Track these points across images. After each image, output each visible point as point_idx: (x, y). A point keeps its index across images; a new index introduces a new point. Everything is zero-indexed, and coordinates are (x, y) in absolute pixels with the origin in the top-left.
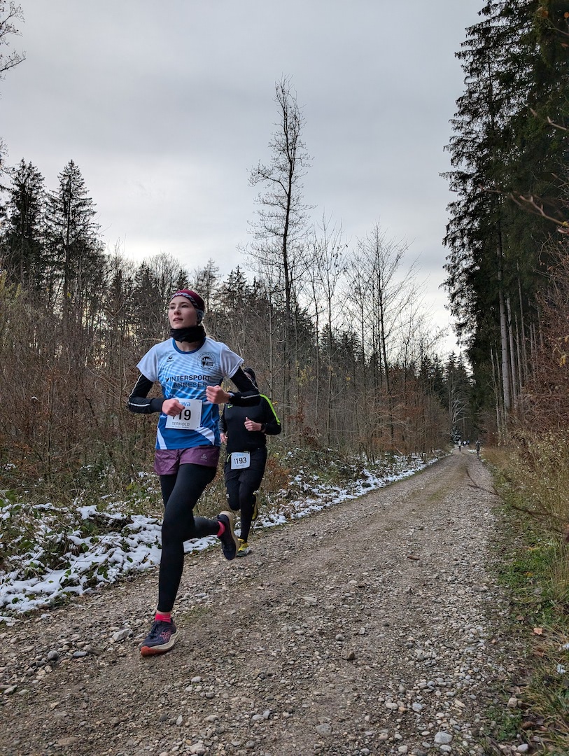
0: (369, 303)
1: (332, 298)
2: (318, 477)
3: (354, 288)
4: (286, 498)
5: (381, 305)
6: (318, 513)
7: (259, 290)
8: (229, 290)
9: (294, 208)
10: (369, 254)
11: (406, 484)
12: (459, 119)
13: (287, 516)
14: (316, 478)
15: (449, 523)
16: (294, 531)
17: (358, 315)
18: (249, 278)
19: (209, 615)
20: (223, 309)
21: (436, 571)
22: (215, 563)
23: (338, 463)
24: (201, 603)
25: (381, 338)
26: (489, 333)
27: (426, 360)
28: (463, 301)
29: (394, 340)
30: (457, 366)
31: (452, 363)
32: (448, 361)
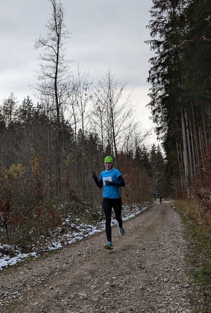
0: (105, 116)
1: (84, 114)
2: (79, 219)
3: (96, 108)
4: (61, 232)
5: (112, 117)
6: (81, 241)
7: (40, 110)
8: (22, 110)
9: (60, 62)
10: (105, 88)
11: (131, 222)
12: (155, 10)
13: (62, 243)
14: (78, 220)
15: (160, 246)
16: (67, 252)
17: (99, 123)
18: (35, 103)
19: (22, 306)
20: (19, 121)
22: (22, 273)
23: (90, 211)
24: (16, 298)
25: (113, 136)
26: (176, 133)
27: (138, 149)
28: (160, 115)
29: (120, 137)
30: (156, 152)
31: (154, 151)
32: (151, 149)
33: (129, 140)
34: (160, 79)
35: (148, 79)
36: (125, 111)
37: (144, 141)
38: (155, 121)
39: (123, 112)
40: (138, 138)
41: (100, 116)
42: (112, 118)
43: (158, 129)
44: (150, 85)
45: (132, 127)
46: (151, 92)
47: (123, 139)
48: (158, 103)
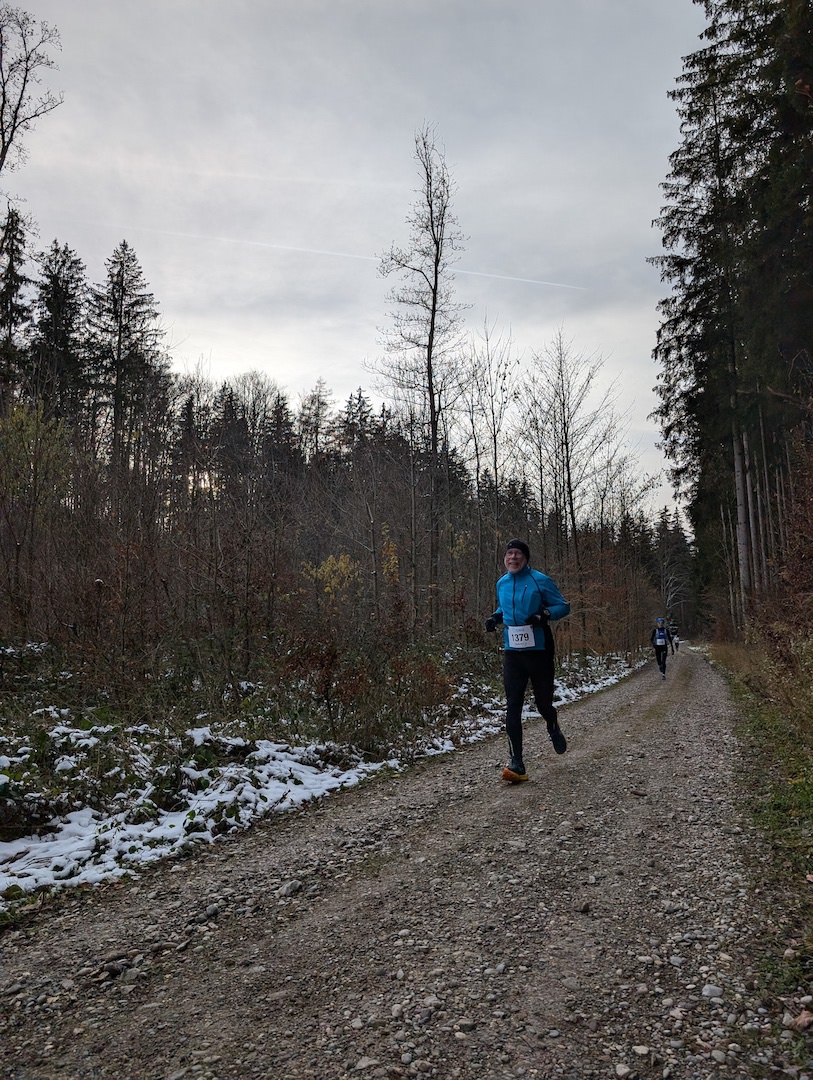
0: (550, 442)
1: (498, 436)
2: (489, 688)
3: (528, 421)
4: (450, 716)
5: (567, 444)
6: (496, 736)
7: (388, 423)
8: (347, 422)
9: (442, 308)
10: (549, 372)
12: (674, 181)
14: (486, 688)
15: (678, 749)
16: (468, 761)
17: (535, 459)
21: (671, 809)
25: (567, 489)
26: (719, 482)
27: (627, 519)
28: (682, 437)
29: (584, 493)
30: (671, 527)
31: (664, 523)
32: (659, 520)
33: (606, 498)
34: (684, 351)
35: (656, 351)
36: (597, 429)
37: (642, 500)
38: (671, 453)
39: (592, 432)
40: (629, 494)
41: (536, 441)
42: (565, 447)
43: (678, 473)
44: (659, 367)
45: (614, 468)
46: (661, 382)
47: (590, 498)
48: (678, 410)
